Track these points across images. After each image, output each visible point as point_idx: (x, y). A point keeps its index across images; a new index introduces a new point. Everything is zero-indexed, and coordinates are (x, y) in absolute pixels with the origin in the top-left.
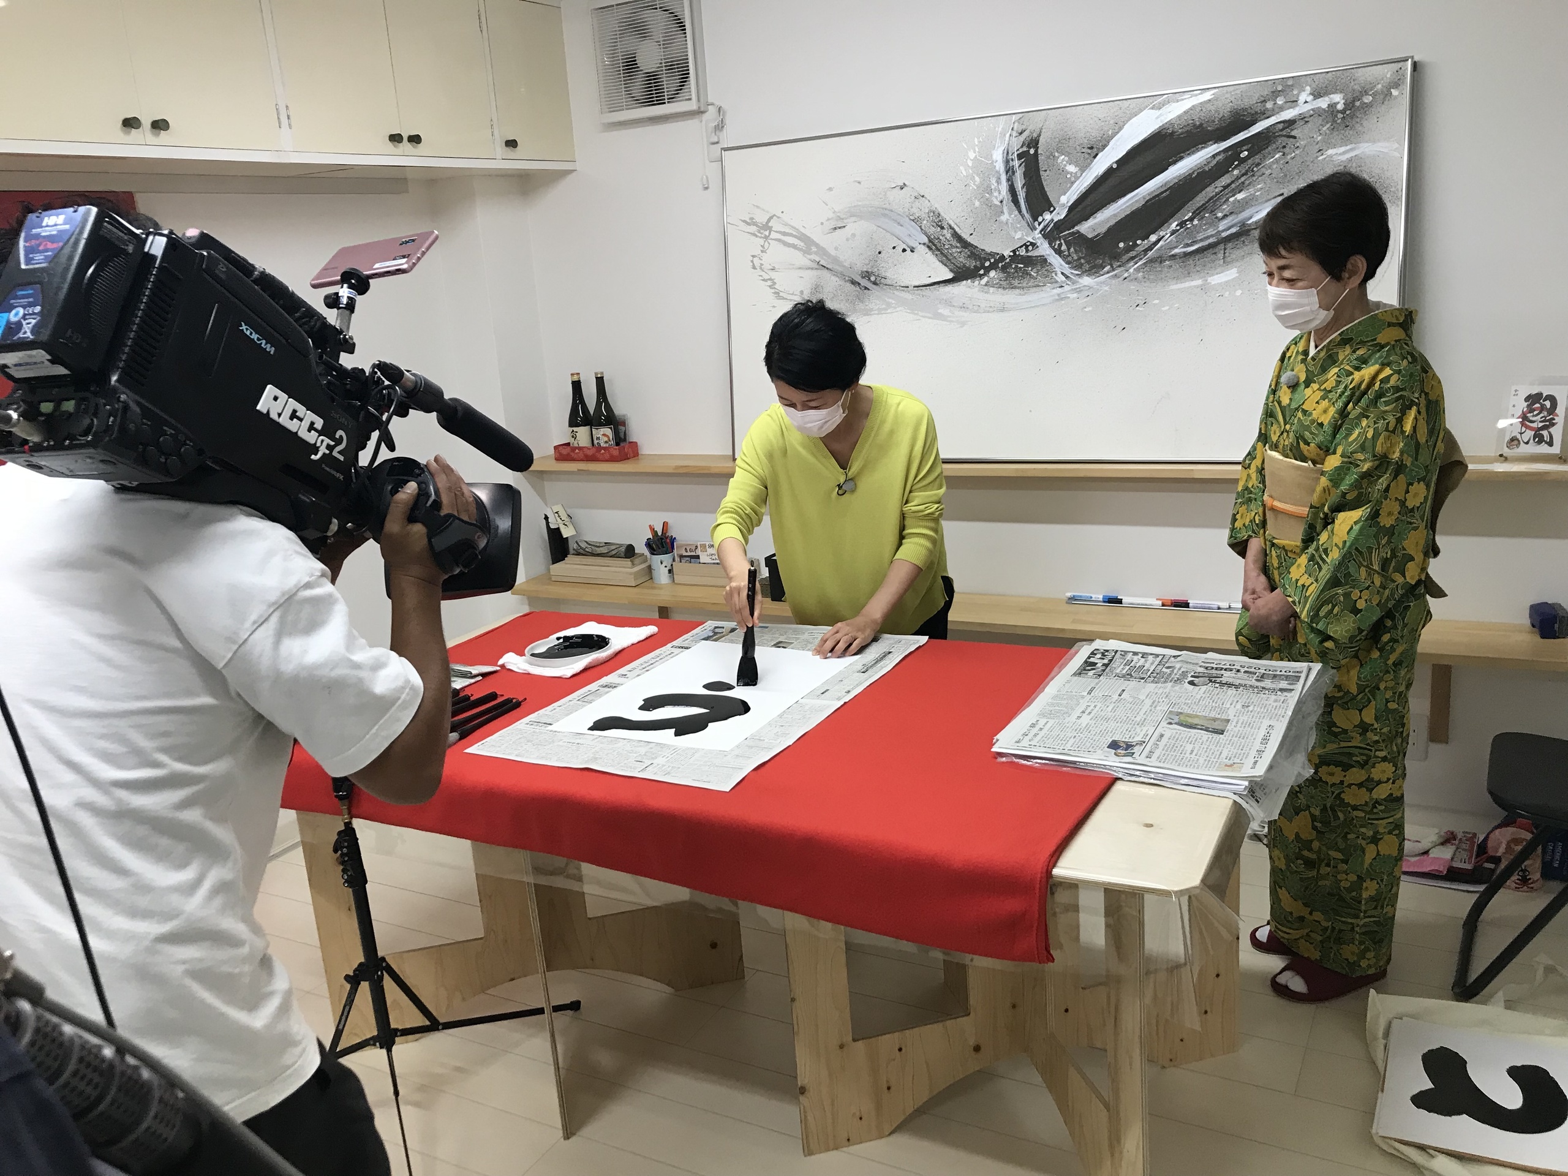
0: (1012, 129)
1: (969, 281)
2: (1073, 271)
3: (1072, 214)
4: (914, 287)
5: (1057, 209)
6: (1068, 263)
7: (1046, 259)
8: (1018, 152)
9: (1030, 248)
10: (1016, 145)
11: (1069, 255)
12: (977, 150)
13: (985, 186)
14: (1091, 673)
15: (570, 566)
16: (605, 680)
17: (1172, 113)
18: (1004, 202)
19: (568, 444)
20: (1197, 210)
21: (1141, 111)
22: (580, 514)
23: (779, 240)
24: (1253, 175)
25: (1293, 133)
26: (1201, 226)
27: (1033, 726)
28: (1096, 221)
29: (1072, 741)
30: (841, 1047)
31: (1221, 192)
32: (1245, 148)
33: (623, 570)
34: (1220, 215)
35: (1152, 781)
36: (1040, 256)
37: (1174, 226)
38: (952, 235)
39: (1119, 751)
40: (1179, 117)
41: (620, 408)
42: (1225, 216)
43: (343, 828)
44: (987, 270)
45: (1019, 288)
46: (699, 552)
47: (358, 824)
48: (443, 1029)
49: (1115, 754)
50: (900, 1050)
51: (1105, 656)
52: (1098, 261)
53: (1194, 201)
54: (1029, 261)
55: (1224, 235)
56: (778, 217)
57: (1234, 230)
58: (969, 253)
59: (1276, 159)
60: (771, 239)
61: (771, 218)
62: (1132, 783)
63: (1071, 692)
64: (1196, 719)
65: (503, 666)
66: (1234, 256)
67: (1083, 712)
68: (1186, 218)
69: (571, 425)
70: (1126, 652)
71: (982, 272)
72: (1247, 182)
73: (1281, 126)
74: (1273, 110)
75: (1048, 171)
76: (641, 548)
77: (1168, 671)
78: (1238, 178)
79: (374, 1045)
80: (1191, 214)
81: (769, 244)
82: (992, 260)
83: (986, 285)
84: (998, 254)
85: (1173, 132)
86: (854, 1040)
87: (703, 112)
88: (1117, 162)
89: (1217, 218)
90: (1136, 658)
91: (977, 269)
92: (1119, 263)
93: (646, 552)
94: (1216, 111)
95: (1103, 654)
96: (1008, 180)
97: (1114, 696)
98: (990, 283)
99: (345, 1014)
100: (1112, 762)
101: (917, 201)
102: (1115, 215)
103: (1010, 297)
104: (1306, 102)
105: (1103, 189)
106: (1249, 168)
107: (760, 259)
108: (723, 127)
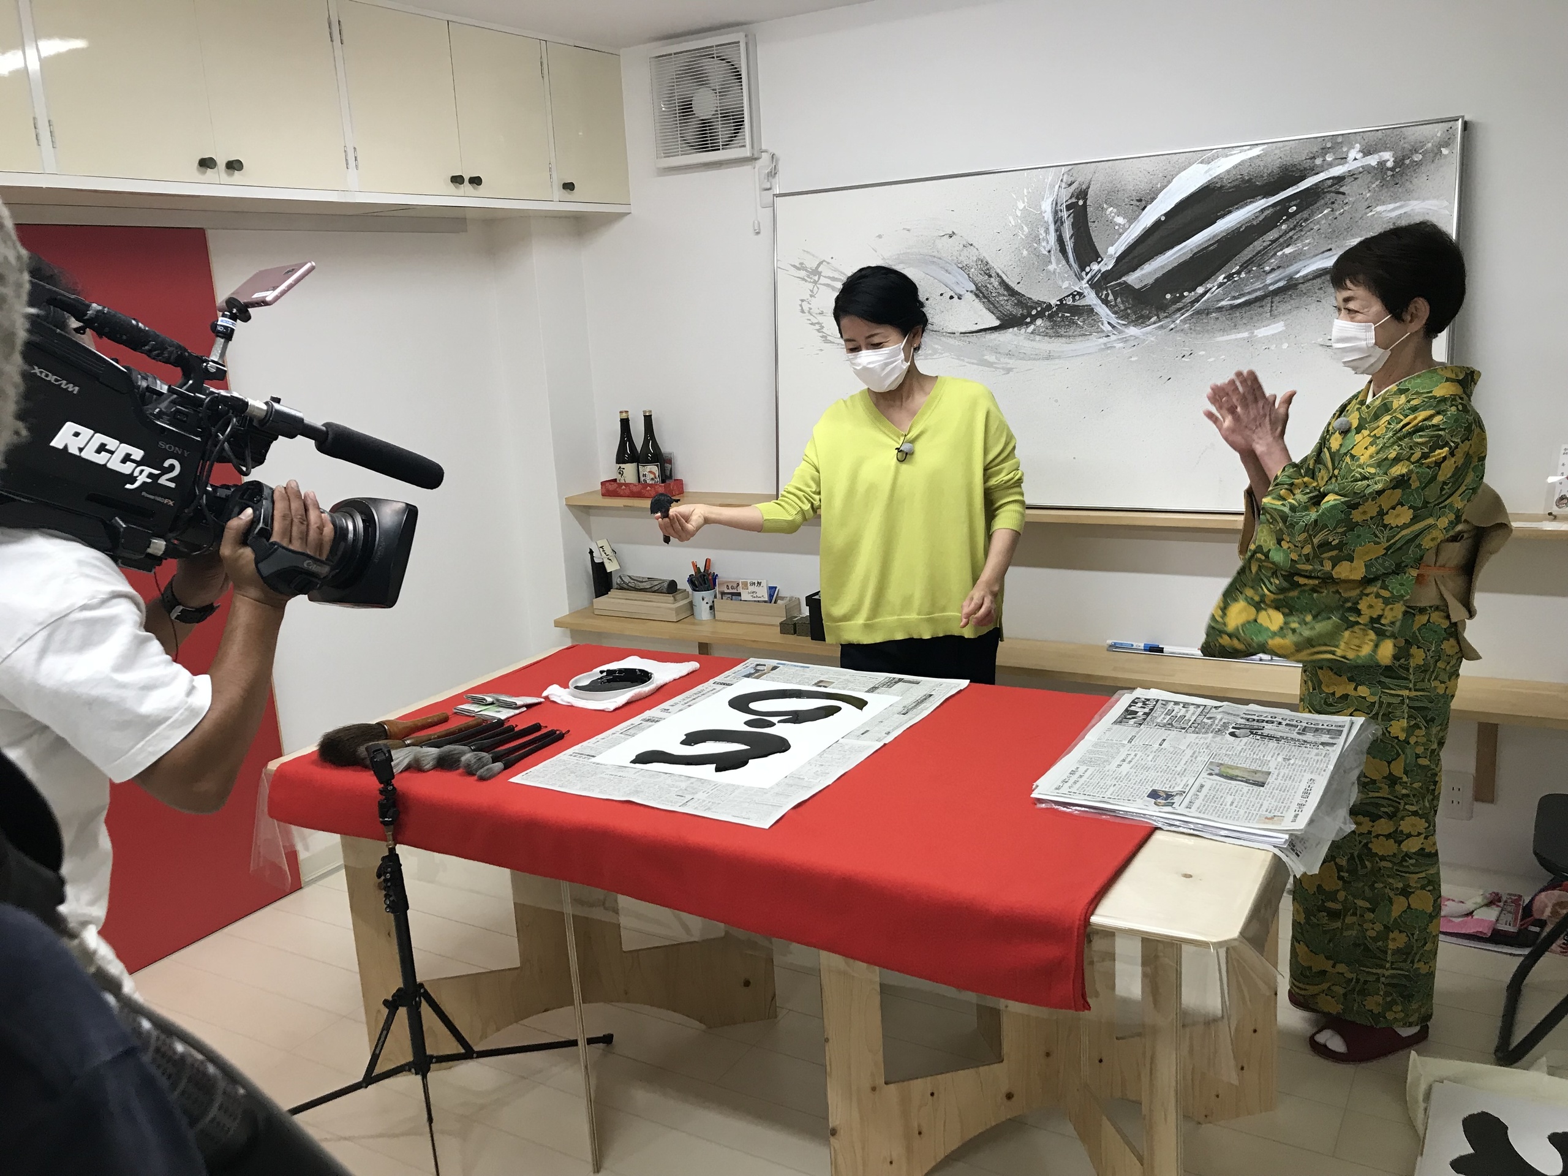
0: (1062, 181)
1: (1016, 328)
2: (1120, 321)
3: (1120, 264)
4: (961, 333)
5: (1105, 259)
6: (1115, 313)
7: (1093, 309)
8: (1067, 203)
9: (1077, 297)
10: (1065, 195)
11: (1116, 305)
12: (1026, 200)
13: (1033, 237)
14: (1132, 722)
15: (613, 601)
16: (648, 714)
17: (1221, 167)
18: (1052, 252)
19: (615, 480)
20: (1245, 263)
21: (1190, 164)
22: (625, 549)
23: (828, 285)
24: (1301, 230)
25: (1341, 190)
26: (1248, 279)
27: (1073, 773)
28: (1144, 272)
29: (1112, 789)
30: (874, 1089)
31: (1270, 245)
32: (1293, 203)
33: (665, 606)
34: (1267, 268)
35: (1192, 832)
36: (1087, 306)
37: (1221, 278)
38: (1000, 284)
39: (1159, 801)
40: (1228, 172)
41: (666, 447)
42: (1273, 270)
43: (387, 854)
44: (1034, 318)
45: (1065, 336)
46: (740, 590)
47: (400, 849)
48: (477, 1057)
49: (1155, 803)
50: (932, 1094)
51: (1146, 704)
52: (1145, 311)
53: (1242, 254)
54: (1076, 311)
55: (1271, 288)
56: (828, 263)
57: (1281, 284)
58: (1016, 301)
59: (1324, 215)
60: (820, 284)
61: (821, 263)
62: (1169, 833)
63: (1112, 740)
64: (1237, 771)
65: (547, 698)
66: (1281, 310)
67: (1124, 760)
68: (1233, 271)
69: (618, 462)
70: (1168, 702)
71: (1028, 320)
72: (1295, 237)
73: (1330, 182)
74: (1322, 166)
75: (1096, 222)
76: (683, 584)
77: (1209, 721)
78: (1286, 233)
79: (410, 1070)
80: (1238, 267)
81: (818, 288)
82: (1039, 309)
83: (1032, 333)
84: (1045, 303)
85: (1222, 187)
86: (886, 1083)
87: (756, 159)
88: (1165, 215)
89: (1264, 271)
90: (1177, 708)
91: (1024, 317)
92: (1165, 314)
93: (689, 588)
94: (1265, 167)
95: (1144, 703)
96: (1056, 231)
97: (1154, 746)
98: (1036, 331)
99: (382, 1039)
100: (1152, 812)
101: (965, 249)
102: (1163, 267)
103: (1056, 345)
104: (1355, 159)
105: (1150, 241)
106: (1298, 223)
107: (809, 303)
108: (775, 174)
